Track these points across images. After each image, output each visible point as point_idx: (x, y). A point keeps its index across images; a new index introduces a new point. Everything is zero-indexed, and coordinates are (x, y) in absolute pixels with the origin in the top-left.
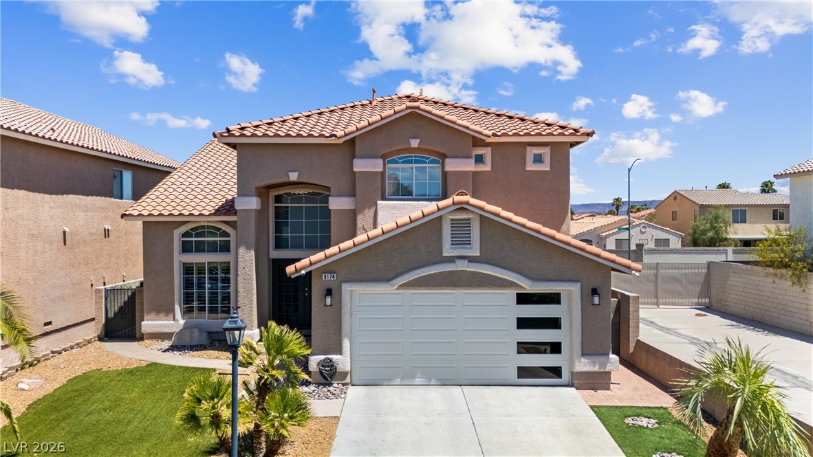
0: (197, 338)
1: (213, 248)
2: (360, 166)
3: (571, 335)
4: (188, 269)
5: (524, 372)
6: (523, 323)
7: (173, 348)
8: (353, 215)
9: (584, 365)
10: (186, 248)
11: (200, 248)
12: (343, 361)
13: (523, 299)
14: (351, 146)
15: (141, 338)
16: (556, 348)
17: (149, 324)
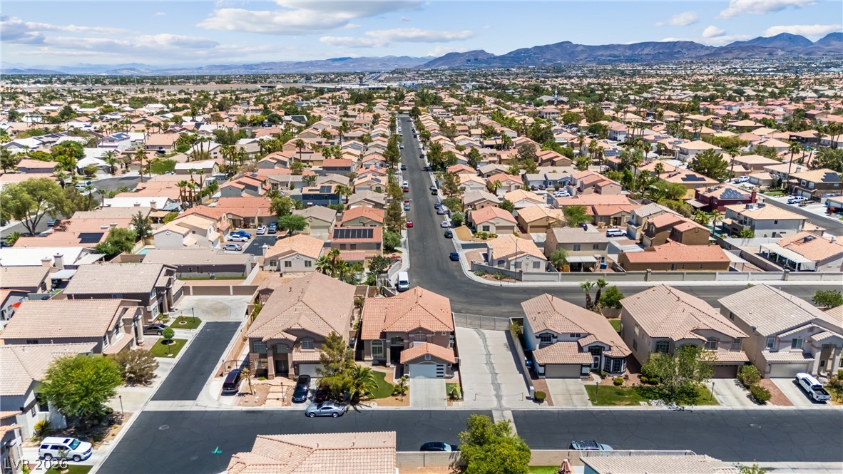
0: (377, 362)
1: (378, 344)
2: (410, 336)
3: (444, 371)
4: (373, 348)
5: (438, 376)
6: (438, 369)
7: (373, 365)
8: (408, 344)
9: (447, 375)
10: (373, 344)
11: (376, 344)
12: (409, 375)
13: (438, 366)
14: (409, 333)
15: (364, 361)
16: (442, 373)
17: (365, 359)
